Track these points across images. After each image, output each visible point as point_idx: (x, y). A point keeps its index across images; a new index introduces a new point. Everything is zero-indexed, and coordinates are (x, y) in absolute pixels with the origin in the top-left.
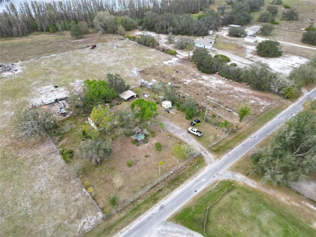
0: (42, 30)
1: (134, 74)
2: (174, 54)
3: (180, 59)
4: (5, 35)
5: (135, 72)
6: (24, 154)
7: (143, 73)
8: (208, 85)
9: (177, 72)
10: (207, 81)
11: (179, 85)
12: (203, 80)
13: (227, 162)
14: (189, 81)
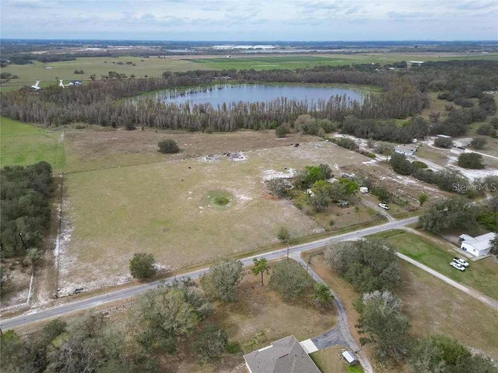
0: (247, 128)
1: (336, 169)
2: (373, 157)
3: (378, 161)
4: (219, 130)
5: (337, 167)
6: (272, 202)
7: (343, 168)
8: (401, 182)
9: (374, 171)
10: (400, 180)
11: (375, 180)
12: (397, 179)
13: (403, 223)
14: (384, 178)
